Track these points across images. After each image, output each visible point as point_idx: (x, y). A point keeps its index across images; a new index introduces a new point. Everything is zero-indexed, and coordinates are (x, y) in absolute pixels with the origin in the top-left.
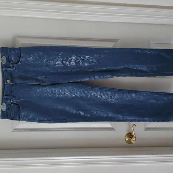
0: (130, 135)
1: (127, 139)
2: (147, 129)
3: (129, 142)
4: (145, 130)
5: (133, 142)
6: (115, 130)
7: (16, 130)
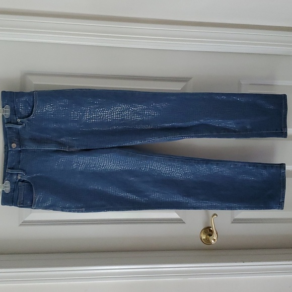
0: (208, 231)
1: (204, 237)
2: (236, 221)
3: (207, 241)
4: (232, 222)
5: (213, 241)
6: (184, 222)
7: (26, 223)
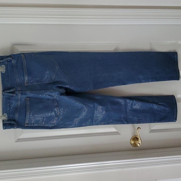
0: (136, 139)
1: (133, 142)
2: (152, 131)
3: (135, 145)
4: (150, 132)
5: (139, 145)
6: (120, 134)
7: (19, 140)
